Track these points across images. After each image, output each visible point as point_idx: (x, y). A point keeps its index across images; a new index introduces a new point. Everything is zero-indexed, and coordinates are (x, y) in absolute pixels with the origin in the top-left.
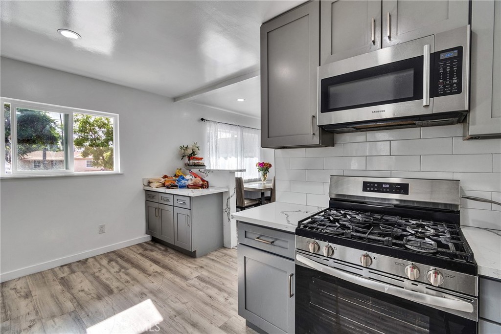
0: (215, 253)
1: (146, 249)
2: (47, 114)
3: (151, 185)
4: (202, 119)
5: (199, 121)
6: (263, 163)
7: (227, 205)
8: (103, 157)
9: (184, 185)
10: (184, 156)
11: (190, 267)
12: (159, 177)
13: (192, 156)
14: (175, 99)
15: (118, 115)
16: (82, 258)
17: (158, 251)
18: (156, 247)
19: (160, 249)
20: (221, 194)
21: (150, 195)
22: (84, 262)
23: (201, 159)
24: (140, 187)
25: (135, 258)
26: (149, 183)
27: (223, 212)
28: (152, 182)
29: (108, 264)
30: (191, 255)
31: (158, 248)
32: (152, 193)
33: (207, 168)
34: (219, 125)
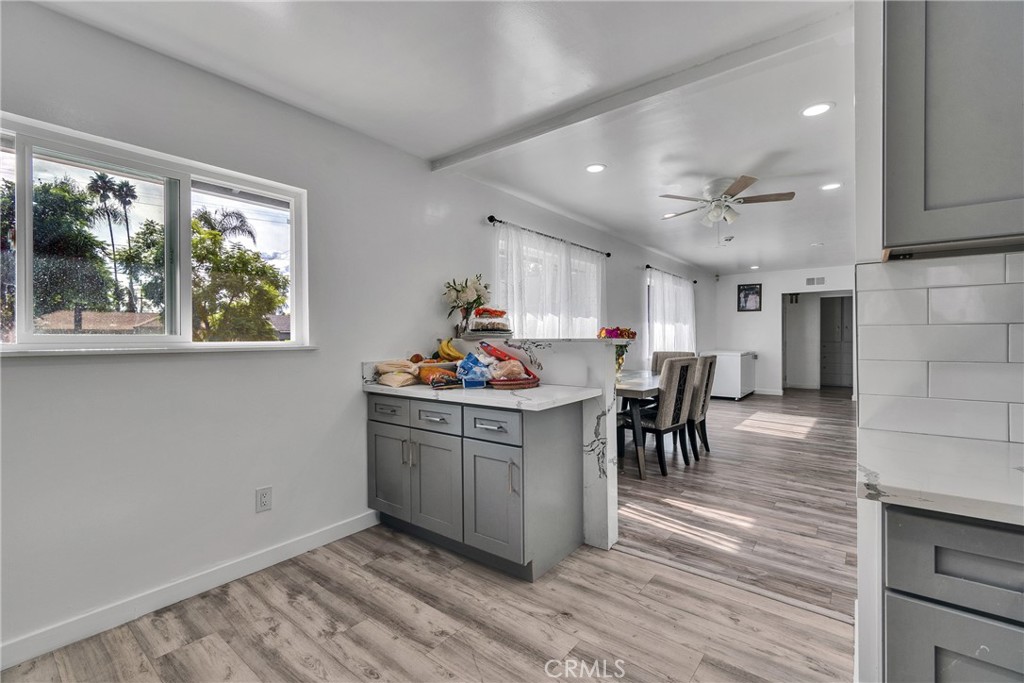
0: (575, 565)
1: (379, 554)
2: (86, 228)
3: (384, 378)
4: (492, 219)
5: (483, 223)
6: (618, 329)
7: (597, 433)
8: (207, 324)
9: (481, 379)
10: (454, 307)
11: (531, 614)
12: (403, 359)
13: (475, 306)
14: (435, 163)
15: (304, 192)
16: (212, 585)
17: (415, 558)
18: (402, 545)
19: (416, 552)
20: (578, 407)
21: (380, 407)
22: (219, 596)
23: (501, 314)
24: (353, 385)
25: (359, 582)
26: (378, 374)
27: (581, 452)
28: (384, 373)
29: (291, 603)
30: (515, 572)
31: (409, 548)
32: (391, 402)
33: (516, 336)
34: (525, 235)
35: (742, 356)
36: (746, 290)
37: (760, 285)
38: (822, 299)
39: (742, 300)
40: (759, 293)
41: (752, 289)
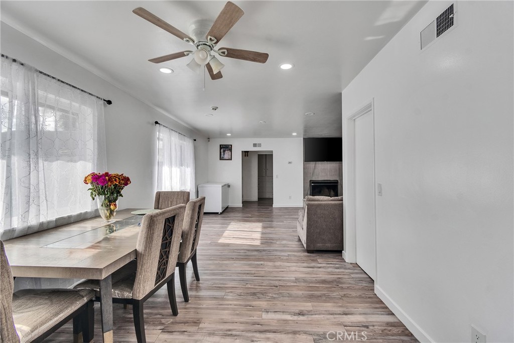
6: (107, 174)
35: (222, 186)
36: (224, 148)
37: (231, 145)
38: (258, 155)
39: (222, 153)
40: (231, 150)
41: (227, 147)
